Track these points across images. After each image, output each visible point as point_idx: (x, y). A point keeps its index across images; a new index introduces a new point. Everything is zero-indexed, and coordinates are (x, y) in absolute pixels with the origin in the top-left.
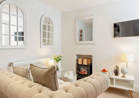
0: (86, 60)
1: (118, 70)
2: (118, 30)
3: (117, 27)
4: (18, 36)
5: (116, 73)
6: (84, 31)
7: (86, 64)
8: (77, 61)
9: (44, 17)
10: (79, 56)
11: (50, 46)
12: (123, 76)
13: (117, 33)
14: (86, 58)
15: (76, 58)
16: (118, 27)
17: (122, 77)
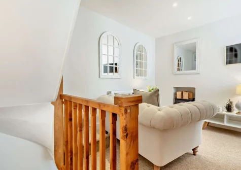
0: (187, 93)
1: (232, 106)
2: (236, 56)
3: (234, 51)
4: (114, 66)
5: (229, 108)
6: (183, 59)
7: (187, 98)
8: (175, 94)
9: (137, 45)
10: (177, 89)
11: (143, 77)
12: (239, 112)
13: (234, 59)
14: (186, 92)
15: (173, 91)
16: (236, 51)
17: (237, 113)
